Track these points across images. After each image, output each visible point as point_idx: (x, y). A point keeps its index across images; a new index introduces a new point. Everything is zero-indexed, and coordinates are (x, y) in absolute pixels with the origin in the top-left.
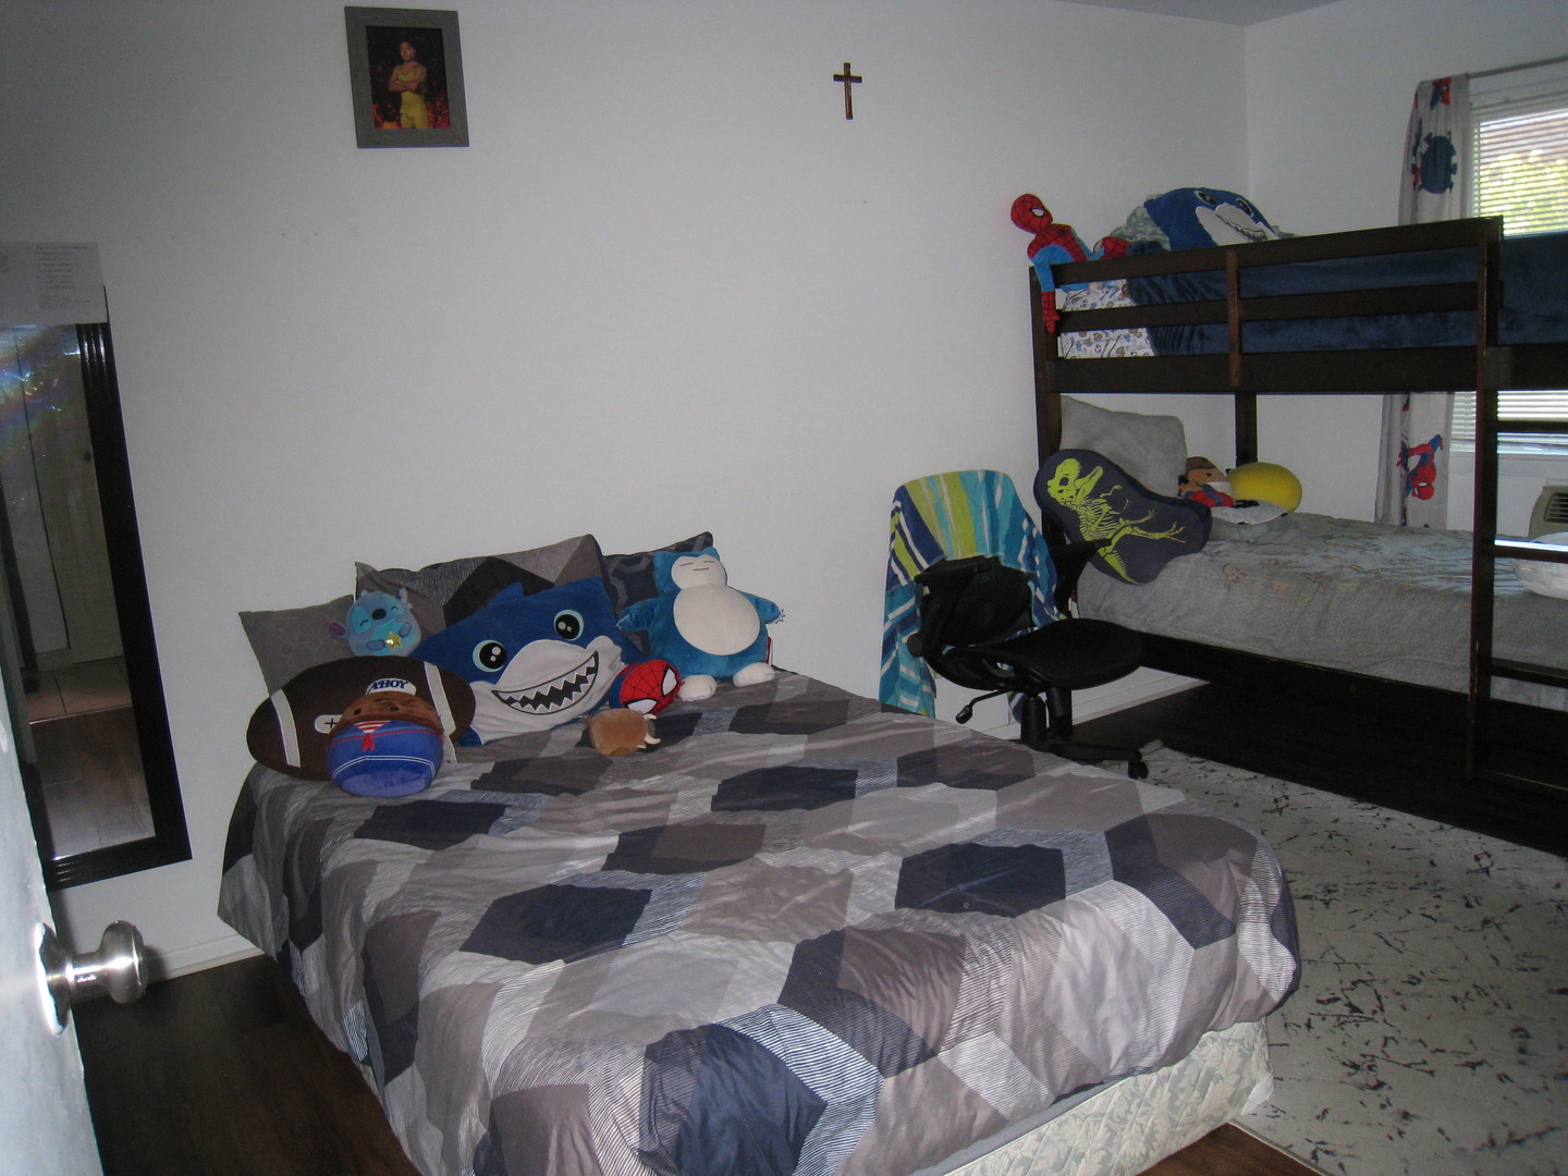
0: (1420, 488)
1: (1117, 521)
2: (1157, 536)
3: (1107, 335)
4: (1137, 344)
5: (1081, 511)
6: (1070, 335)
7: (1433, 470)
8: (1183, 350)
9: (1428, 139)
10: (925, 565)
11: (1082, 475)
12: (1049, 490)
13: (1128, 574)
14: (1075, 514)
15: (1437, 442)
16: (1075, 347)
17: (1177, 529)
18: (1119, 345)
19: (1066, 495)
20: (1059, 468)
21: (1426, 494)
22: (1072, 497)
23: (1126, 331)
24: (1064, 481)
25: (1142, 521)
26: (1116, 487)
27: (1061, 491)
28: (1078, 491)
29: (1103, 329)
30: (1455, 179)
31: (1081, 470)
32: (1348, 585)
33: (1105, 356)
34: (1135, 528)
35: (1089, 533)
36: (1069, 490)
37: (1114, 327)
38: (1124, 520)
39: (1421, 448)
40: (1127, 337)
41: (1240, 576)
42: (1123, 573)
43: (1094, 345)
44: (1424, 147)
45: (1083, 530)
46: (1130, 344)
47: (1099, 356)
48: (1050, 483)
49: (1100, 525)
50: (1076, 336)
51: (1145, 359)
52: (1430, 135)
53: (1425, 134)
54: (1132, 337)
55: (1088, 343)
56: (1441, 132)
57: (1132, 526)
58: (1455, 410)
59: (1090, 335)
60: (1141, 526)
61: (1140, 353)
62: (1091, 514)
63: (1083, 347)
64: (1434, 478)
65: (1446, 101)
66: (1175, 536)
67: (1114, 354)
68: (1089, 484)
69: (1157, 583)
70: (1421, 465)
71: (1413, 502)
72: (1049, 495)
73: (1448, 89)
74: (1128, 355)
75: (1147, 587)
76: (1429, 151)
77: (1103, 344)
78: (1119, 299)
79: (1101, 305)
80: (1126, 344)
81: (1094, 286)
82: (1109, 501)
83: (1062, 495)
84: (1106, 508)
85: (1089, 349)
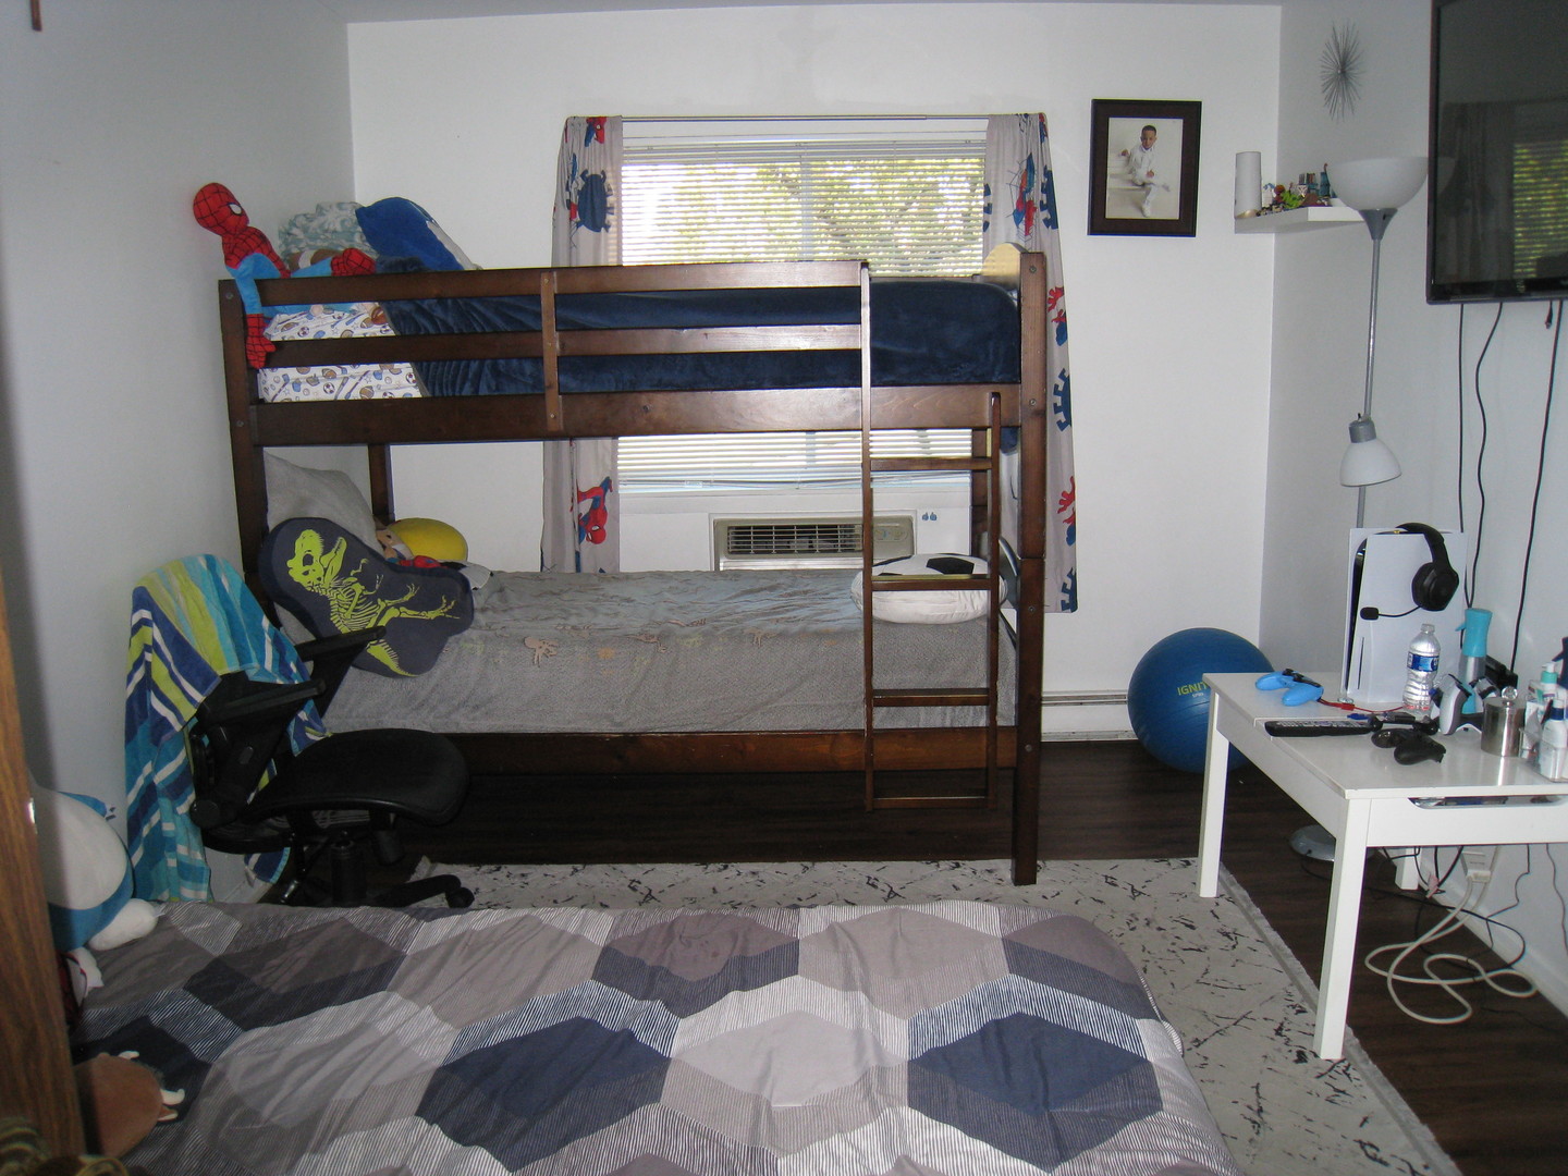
0: (593, 532)
1: (376, 603)
2: (432, 615)
3: (344, 371)
4: (399, 382)
5: (331, 595)
6: (281, 371)
7: (605, 513)
8: (467, 390)
9: (583, 176)
10: (199, 698)
11: (326, 550)
12: (291, 573)
13: (401, 665)
14: (325, 601)
15: (607, 485)
16: (289, 386)
17: (448, 604)
18: (363, 384)
19: (312, 577)
20: (298, 543)
21: (598, 538)
22: (319, 579)
23: (375, 367)
24: (308, 560)
25: (407, 598)
26: (363, 561)
27: (306, 573)
28: (325, 570)
29: (338, 363)
30: (610, 218)
31: (324, 543)
32: (692, 640)
33: (341, 397)
34: (402, 609)
35: (345, 621)
36: (316, 569)
37: (355, 362)
38: (383, 600)
39: (591, 493)
40: (377, 375)
41: (551, 649)
42: (393, 666)
43: (322, 385)
44: (579, 183)
45: (334, 619)
46: (382, 382)
47: (330, 397)
48: (290, 563)
49: (355, 610)
50: (292, 373)
51: (407, 402)
52: (586, 172)
53: (580, 171)
54: (386, 373)
55: (314, 381)
56: (594, 170)
57: (397, 606)
58: (619, 450)
59: (316, 371)
60: (409, 605)
61: (398, 394)
62: (344, 598)
63: (303, 387)
64: (604, 522)
65: (601, 139)
66: (449, 612)
67: (356, 395)
68: (335, 560)
69: (437, 672)
70: (593, 508)
71: (586, 547)
72: (291, 578)
73: (602, 128)
74: (378, 395)
75: (422, 678)
76: (585, 187)
77: (337, 383)
78: (362, 327)
79: (329, 334)
80: (374, 382)
81: (317, 309)
82: (361, 579)
83: (308, 578)
84: (359, 588)
85: (313, 389)
